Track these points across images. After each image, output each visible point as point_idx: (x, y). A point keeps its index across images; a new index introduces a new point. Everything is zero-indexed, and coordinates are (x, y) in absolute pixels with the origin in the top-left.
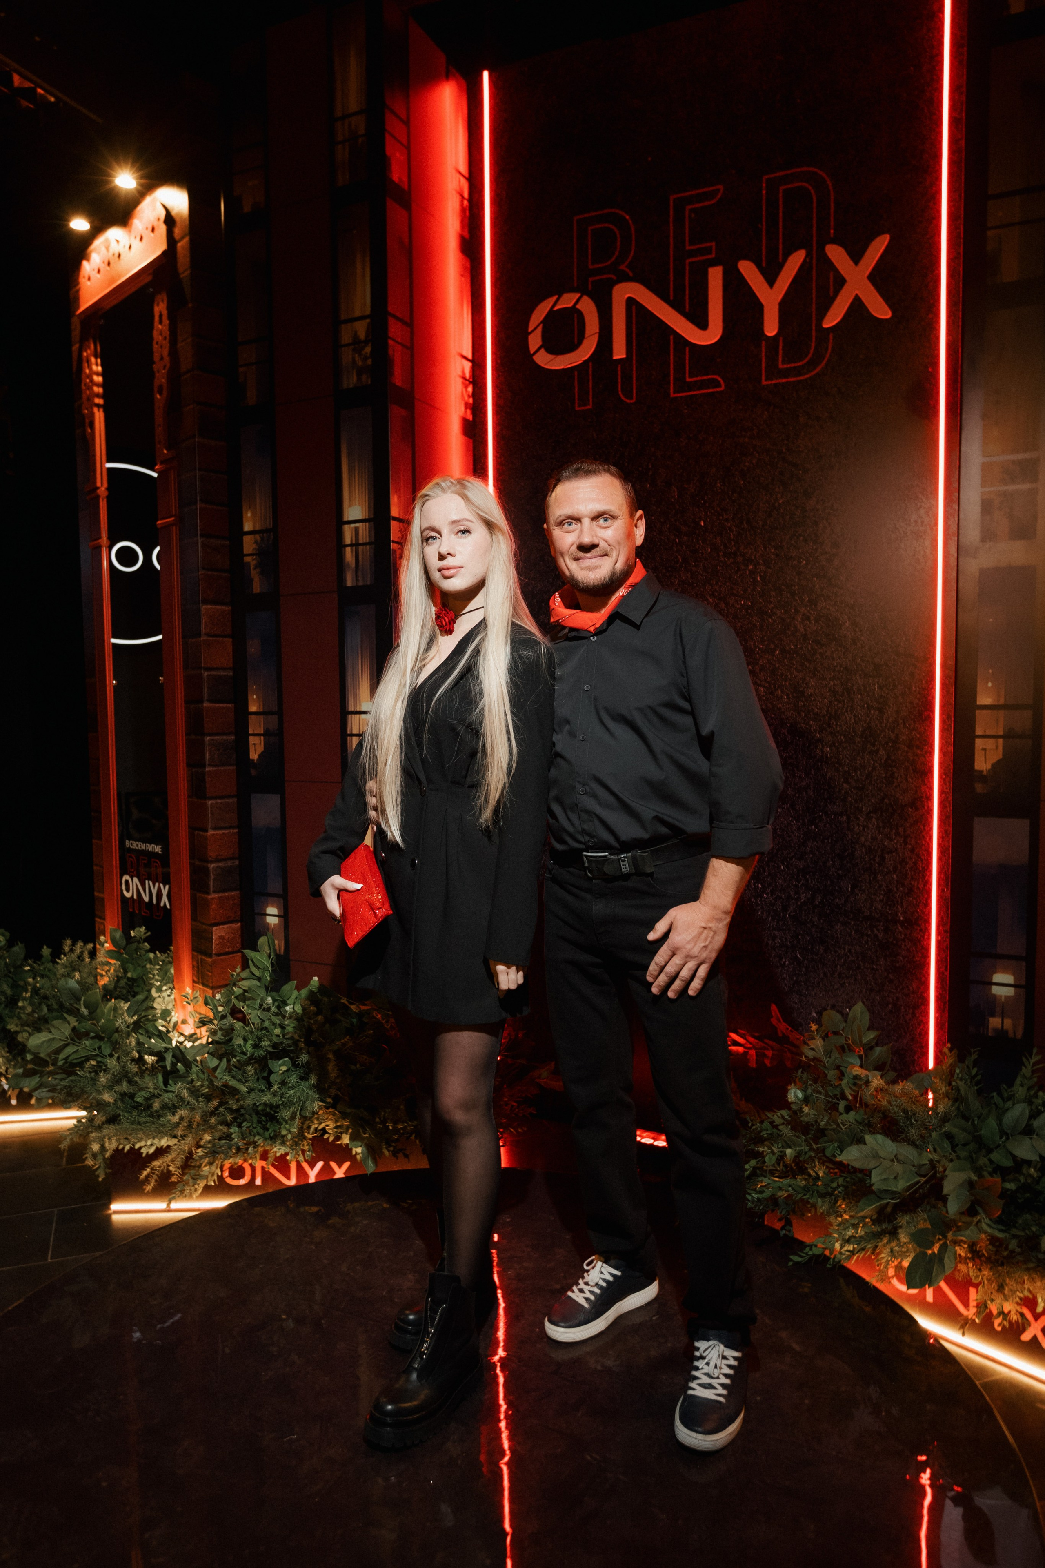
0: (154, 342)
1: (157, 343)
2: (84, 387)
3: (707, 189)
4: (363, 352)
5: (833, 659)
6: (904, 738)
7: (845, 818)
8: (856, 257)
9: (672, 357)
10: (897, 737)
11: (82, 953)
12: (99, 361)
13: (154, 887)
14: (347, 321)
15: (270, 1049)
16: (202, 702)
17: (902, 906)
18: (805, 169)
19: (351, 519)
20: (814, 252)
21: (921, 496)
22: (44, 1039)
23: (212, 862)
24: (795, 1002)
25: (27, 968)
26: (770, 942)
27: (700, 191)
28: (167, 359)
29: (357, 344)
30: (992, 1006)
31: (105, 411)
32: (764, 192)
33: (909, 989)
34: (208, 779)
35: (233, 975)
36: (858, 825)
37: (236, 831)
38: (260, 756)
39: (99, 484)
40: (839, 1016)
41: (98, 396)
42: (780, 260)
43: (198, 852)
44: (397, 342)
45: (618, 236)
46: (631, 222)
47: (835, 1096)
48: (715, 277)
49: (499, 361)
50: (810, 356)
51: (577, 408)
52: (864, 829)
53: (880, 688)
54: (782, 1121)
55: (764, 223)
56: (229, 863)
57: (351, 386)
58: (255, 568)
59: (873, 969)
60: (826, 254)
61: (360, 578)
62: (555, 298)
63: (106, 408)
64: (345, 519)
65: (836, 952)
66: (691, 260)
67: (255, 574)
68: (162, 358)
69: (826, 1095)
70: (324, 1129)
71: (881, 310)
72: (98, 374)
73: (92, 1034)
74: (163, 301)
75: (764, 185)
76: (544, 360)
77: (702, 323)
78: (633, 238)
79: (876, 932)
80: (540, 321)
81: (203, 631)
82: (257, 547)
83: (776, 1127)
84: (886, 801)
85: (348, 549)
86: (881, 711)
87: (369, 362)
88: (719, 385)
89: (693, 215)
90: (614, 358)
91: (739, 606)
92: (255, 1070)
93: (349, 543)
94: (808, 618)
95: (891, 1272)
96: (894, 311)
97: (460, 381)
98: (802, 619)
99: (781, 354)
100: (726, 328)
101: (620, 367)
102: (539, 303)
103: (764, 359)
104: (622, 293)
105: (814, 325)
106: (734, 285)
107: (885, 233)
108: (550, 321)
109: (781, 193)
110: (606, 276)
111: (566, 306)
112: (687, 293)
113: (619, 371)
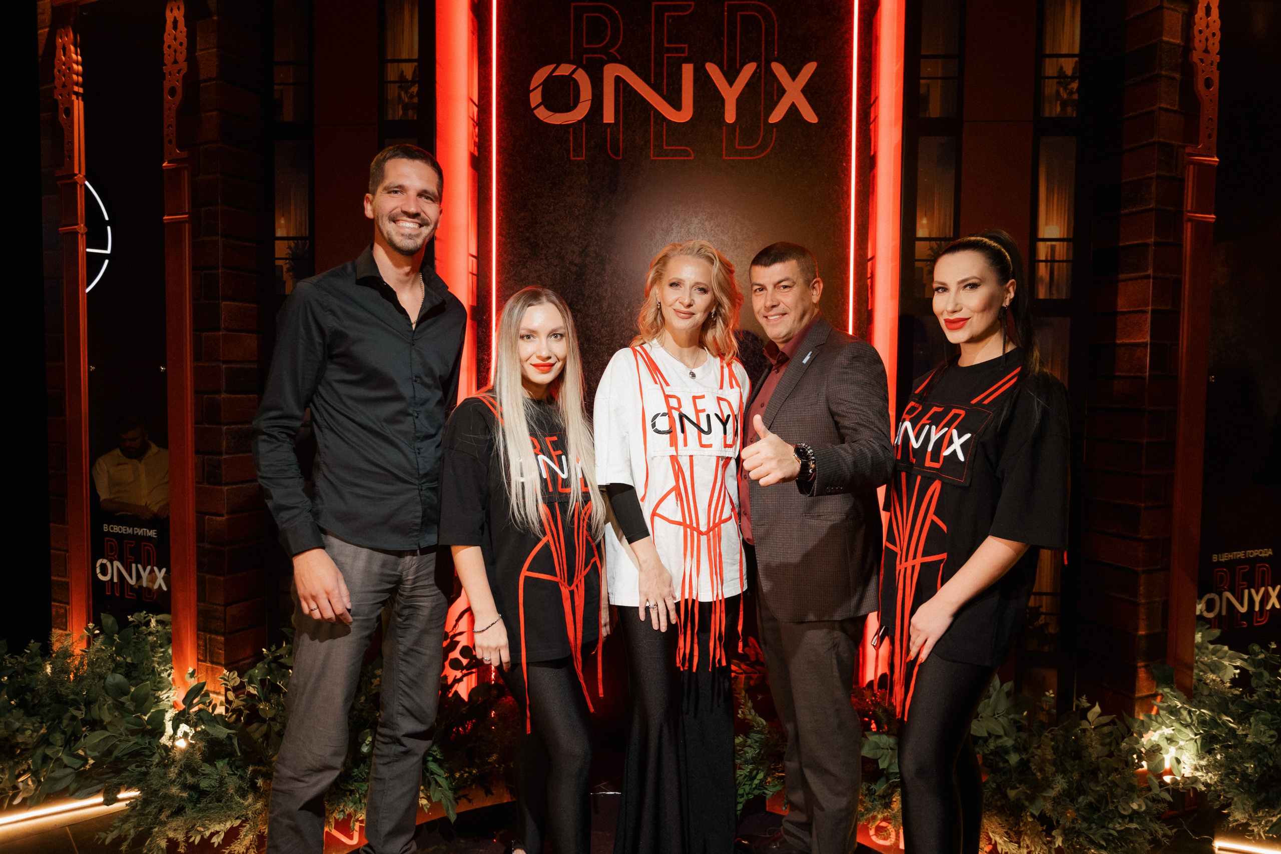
0: (166, 45)
1: (169, 47)
2: (57, 73)
3: (681, 3)
4: (410, 91)
8: (794, 75)
9: (652, 129)
12: (78, 50)
13: (145, 570)
14: (393, 61)
16: (217, 393)
18: (757, 3)
20: (762, 65)
23: (227, 545)
27: (677, 3)
28: (184, 66)
29: (402, 81)
31: (82, 100)
32: (726, 13)
34: (224, 466)
39: (76, 171)
41: (77, 84)
42: (737, 67)
43: (206, 535)
45: (609, 25)
46: (619, 16)
48: (688, 71)
50: (759, 142)
51: (572, 158)
55: (725, 38)
57: (397, 118)
58: (289, 270)
60: (771, 69)
62: (553, 66)
63: (85, 97)
66: (669, 55)
67: (287, 277)
68: (175, 62)
71: (810, 115)
72: (77, 63)
74: (179, 9)
75: (726, 8)
76: (542, 114)
77: (676, 104)
78: (622, 29)
80: (540, 82)
81: (222, 326)
82: (290, 252)
87: (415, 100)
88: (689, 155)
89: (670, 21)
90: (605, 121)
95: (872, 832)
96: (819, 118)
97: (471, 122)
98: (752, 339)
99: (737, 138)
100: (695, 112)
101: (609, 130)
102: (540, 68)
103: (724, 140)
104: (612, 71)
105: (762, 121)
106: (703, 81)
107: (813, 61)
108: (549, 84)
109: (739, 16)
110: (599, 56)
111: (563, 73)
112: (665, 80)
113: (608, 133)
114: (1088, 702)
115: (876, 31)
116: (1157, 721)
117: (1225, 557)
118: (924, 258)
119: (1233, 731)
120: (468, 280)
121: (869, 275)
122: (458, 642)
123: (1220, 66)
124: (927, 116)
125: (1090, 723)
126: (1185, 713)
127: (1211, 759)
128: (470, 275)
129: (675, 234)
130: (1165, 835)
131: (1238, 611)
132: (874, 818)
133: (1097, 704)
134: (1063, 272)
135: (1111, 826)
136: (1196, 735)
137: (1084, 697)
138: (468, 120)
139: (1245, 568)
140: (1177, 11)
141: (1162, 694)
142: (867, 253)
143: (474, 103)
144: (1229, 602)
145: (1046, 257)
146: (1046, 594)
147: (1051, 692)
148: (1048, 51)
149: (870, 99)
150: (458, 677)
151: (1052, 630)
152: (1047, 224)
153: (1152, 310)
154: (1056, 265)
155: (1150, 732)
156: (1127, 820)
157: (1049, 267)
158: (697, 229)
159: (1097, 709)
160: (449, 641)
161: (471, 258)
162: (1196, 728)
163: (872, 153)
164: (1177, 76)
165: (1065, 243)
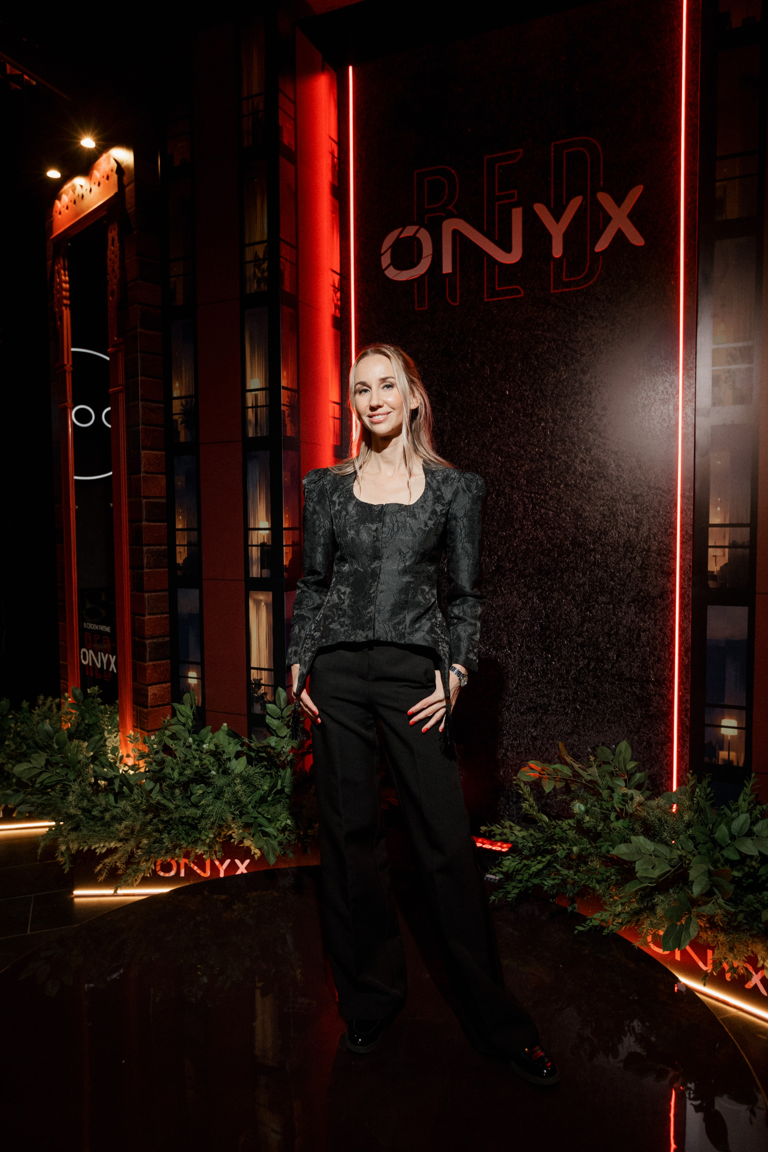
0: (108, 259)
1: (110, 259)
2: (55, 292)
3: (511, 152)
4: (262, 267)
5: (603, 491)
6: (655, 548)
7: (611, 606)
8: (619, 202)
9: (486, 273)
10: (649, 548)
11: (51, 705)
12: (67, 273)
13: (105, 657)
14: (250, 245)
15: (191, 776)
16: (141, 521)
17: (653, 670)
18: (581, 138)
19: (252, 388)
20: (589, 198)
21: (666, 373)
22: (26, 767)
23: (148, 639)
24: (575, 741)
25: (10, 717)
26: (557, 697)
27: (508, 153)
28: (117, 271)
29: (257, 261)
30: (721, 743)
31: (70, 309)
32: (552, 154)
33: (658, 731)
34: (146, 578)
35: (164, 721)
36: (621, 611)
37: (165, 616)
38: (184, 561)
39: (66, 363)
40: (609, 750)
41: (65, 298)
42: (564, 203)
43: (138, 631)
44: (286, 259)
45: (447, 185)
46: (456, 175)
47: (608, 809)
48: (517, 214)
49: (359, 275)
50: (586, 271)
51: (416, 309)
52: (625, 613)
53: (637, 512)
54: (568, 827)
55: (552, 177)
56: (160, 640)
57: (253, 292)
58: (182, 423)
59: (632, 716)
60: (597, 199)
61: (258, 431)
62: (401, 229)
63: (71, 307)
64: (248, 388)
65: (605, 704)
66: (501, 202)
67: (181, 428)
68: (113, 271)
69: (601, 808)
70: (231, 835)
71: (636, 239)
72: (66, 282)
73: (61, 765)
74: (114, 229)
75: (552, 149)
76: (392, 273)
77: (507, 248)
78: (458, 187)
79: (634, 689)
80: (389, 246)
81: (143, 470)
82: (183, 408)
83: (564, 831)
84: (642, 594)
85: (250, 410)
86: (637, 529)
87: (266, 274)
88: (519, 293)
89: (501, 171)
90: (444, 272)
91: (534, 453)
92: (181, 791)
93: (251, 406)
94: (584, 461)
95: (648, 939)
96: (646, 241)
97: (332, 288)
98: (580, 462)
99: (565, 269)
100: (524, 251)
101: (447, 279)
102: (389, 233)
103: (552, 274)
104: (449, 226)
105: (588, 250)
106: (531, 221)
107: (638, 185)
108: (397, 245)
109: (565, 155)
110: (438, 214)
111: (409, 235)
112: (497, 227)
113: (447, 282)
120: (334, 425)
128: (334, 420)
143: (335, 272)
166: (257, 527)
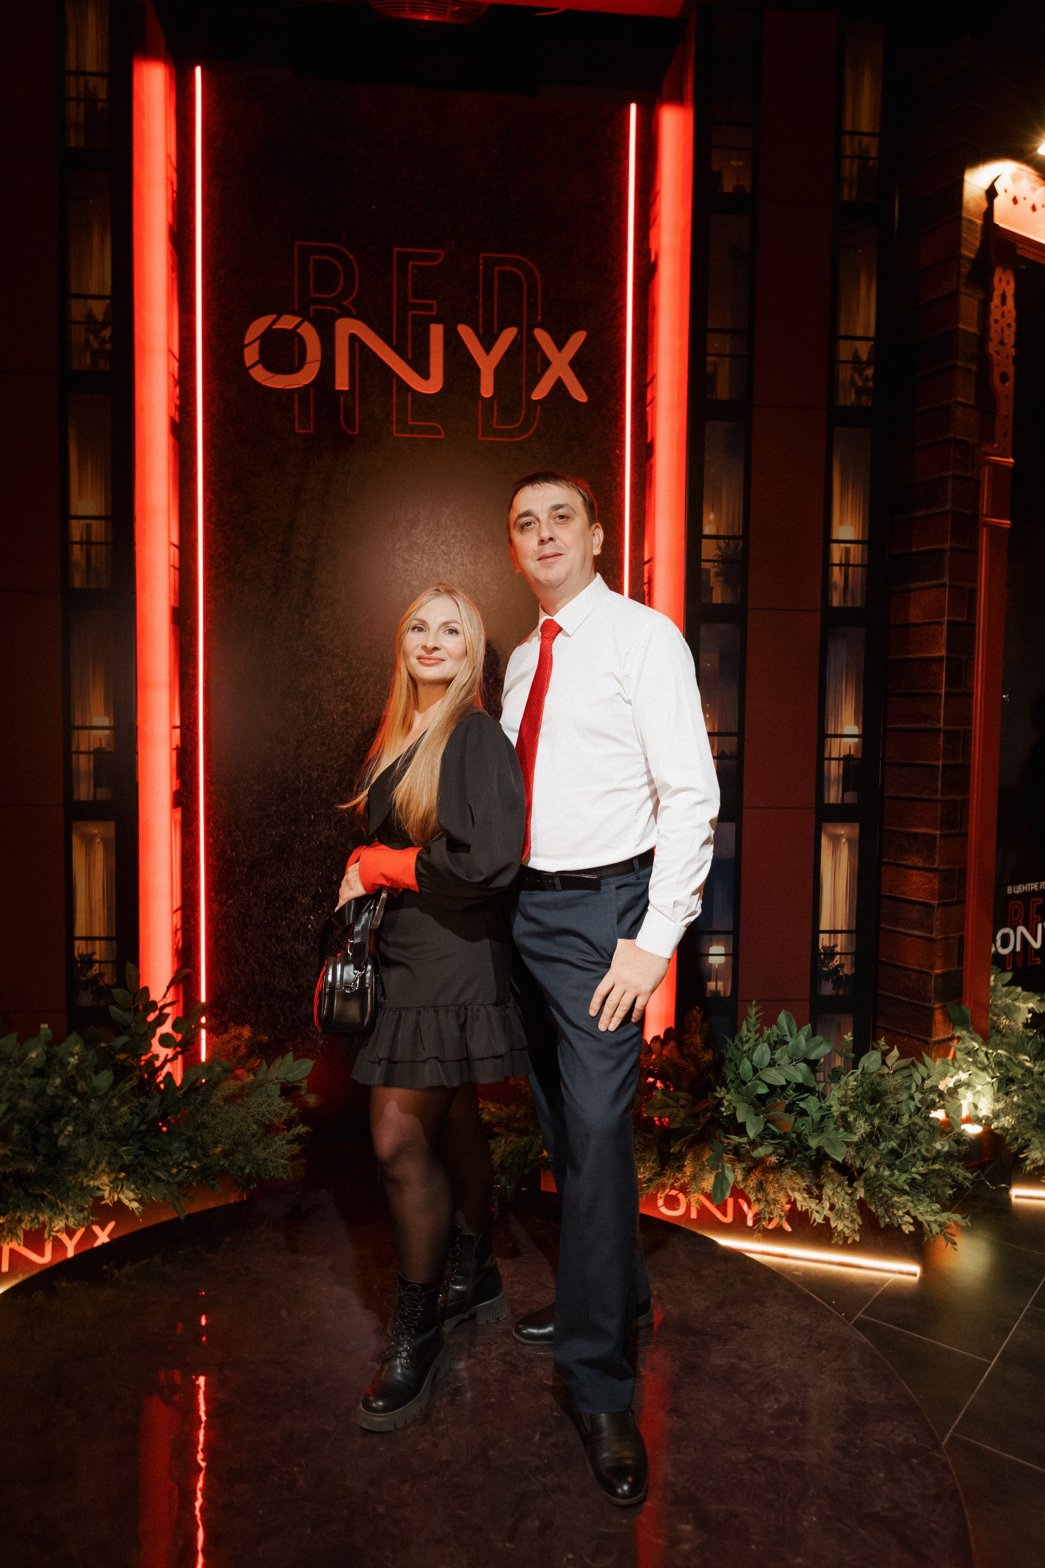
3: (428, 251)
4: (101, 335)
8: (560, 345)
9: (395, 400)
14: (78, 296)
18: (517, 257)
19: (81, 513)
20: (524, 333)
27: (424, 251)
29: (90, 322)
30: (709, 973)
32: (481, 267)
42: (495, 332)
45: (342, 271)
46: (354, 262)
48: (437, 332)
49: (210, 367)
50: (520, 422)
55: (481, 296)
57: (83, 368)
60: (534, 336)
61: (91, 579)
62: (274, 316)
64: (73, 513)
66: (415, 312)
71: (578, 394)
75: (481, 261)
76: (260, 374)
77: (425, 374)
78: (357, 277)
80: (256, 336)
85: (76, 547)
87: (108, 346)
88: (439, 433)
89: (416, 271)
90: (337, 388)
93: (78, 540)
95: (660, 1202)
96: (590, 397)
97: (172, 380)
99: (495, 414)
100: (445, 382)
101: (342, 398)
102: (257, 318)
103: (480, 417)
104: (345, 328)
105: (524, 395)
106: (454, 344)
107: (582, 329)
108: (269, 338)
109: (496, 273)
110: (328, 308)
111: (286, 327)
112: (410, 342)
113: (342, 403)
114: (887, 1044)
115: (653, 301)
116: (954, 1066)
117: (1019, 889)
118: (712, 558)
119: (1029, 1071)
120: (170, 575)
121: (646, 580)
122: (168, 1015)
123: (1016, 360)
124: (714, 397)
125: (889, 1067)
126: (982, 1055)
127: (1008, 1100)
128: (172, 569)
129: (421, 527)
130: (965, 1178)
131: (1032, 948)
132: (664, 1186)
133: (895, 1047)
134: (857, 576)
135: (914, 1170)
136: (993, 1078)
137: (883, 1039)
138: (168, 377)
139: (1039, 901)
140: (971, 296)
141: (959, 1038)
142: (643, 554)
143: (174, 356)
144: (1023, 937)
145: (841, 560)
146: (841, 932)
147: (850, 1034)
148: (842, 332)
149: (646, 378)
150: (169, 1057)
151: (847, 970)
152: (841, 524)
153: (949, 622)
154: (851, 569)
155: (947, 1078)
156: (930, 1163)
157: (843, 572)
158: (448, 522)
159: (895, 1053)
160: (157, 1012)
161: (173, 549)
162: (993, 1071)
163: (649, 440)
164: (974, 368)
165: (860, 546)
166: (88, 724)
